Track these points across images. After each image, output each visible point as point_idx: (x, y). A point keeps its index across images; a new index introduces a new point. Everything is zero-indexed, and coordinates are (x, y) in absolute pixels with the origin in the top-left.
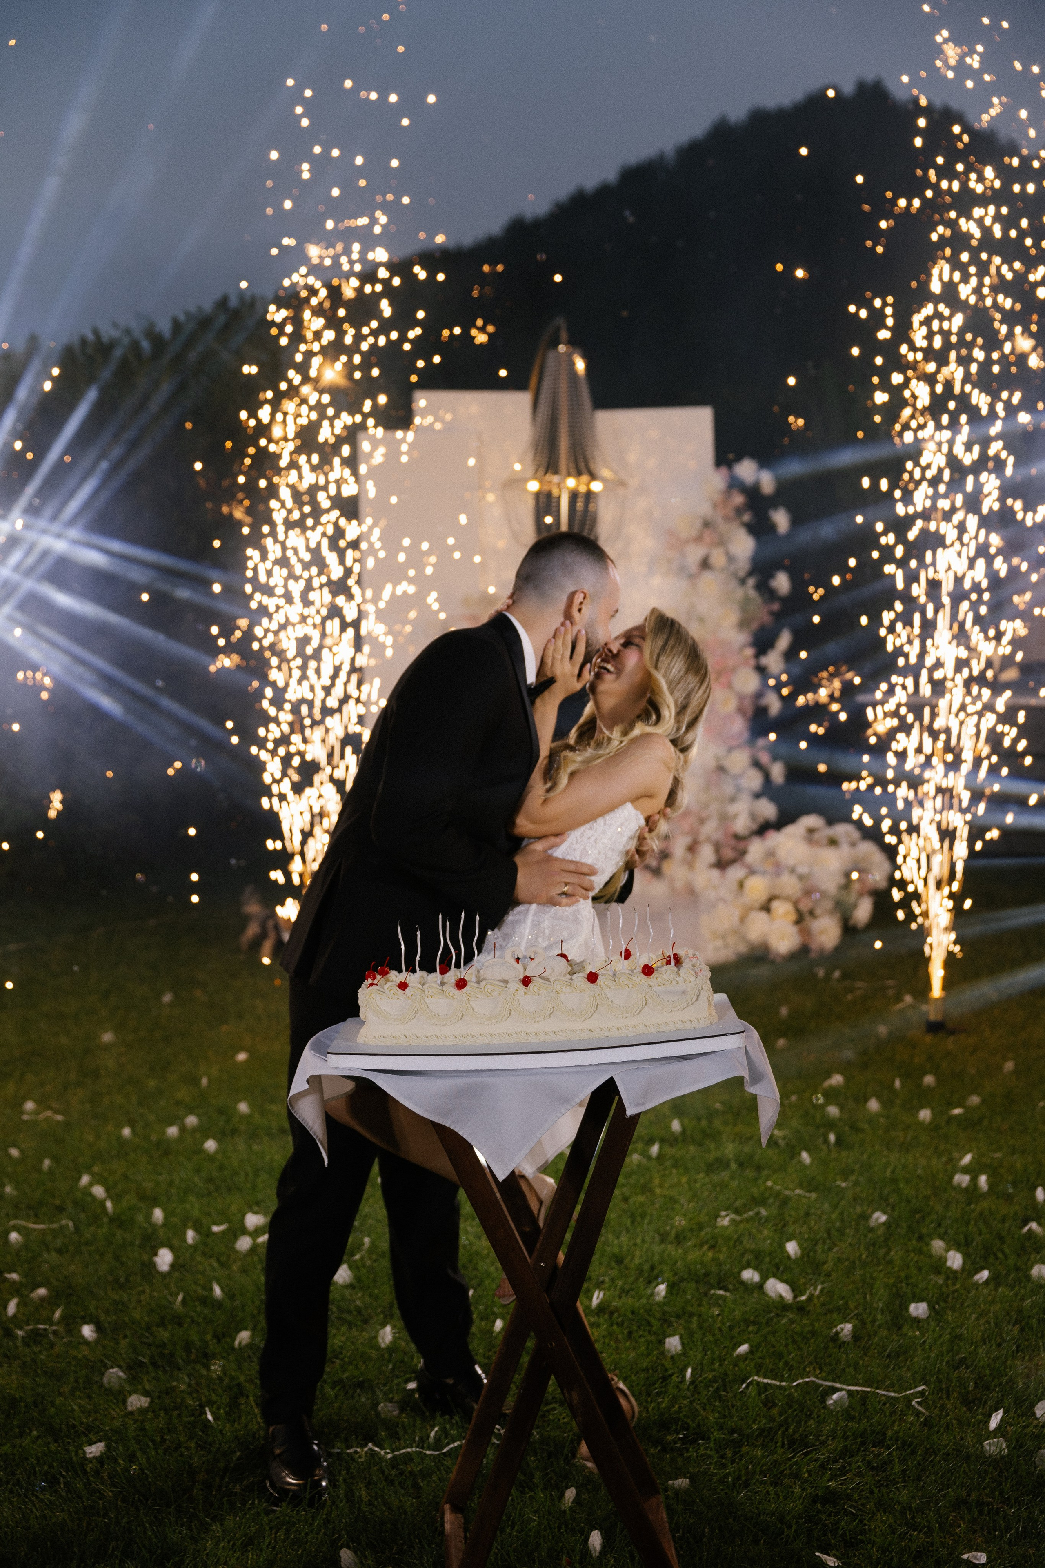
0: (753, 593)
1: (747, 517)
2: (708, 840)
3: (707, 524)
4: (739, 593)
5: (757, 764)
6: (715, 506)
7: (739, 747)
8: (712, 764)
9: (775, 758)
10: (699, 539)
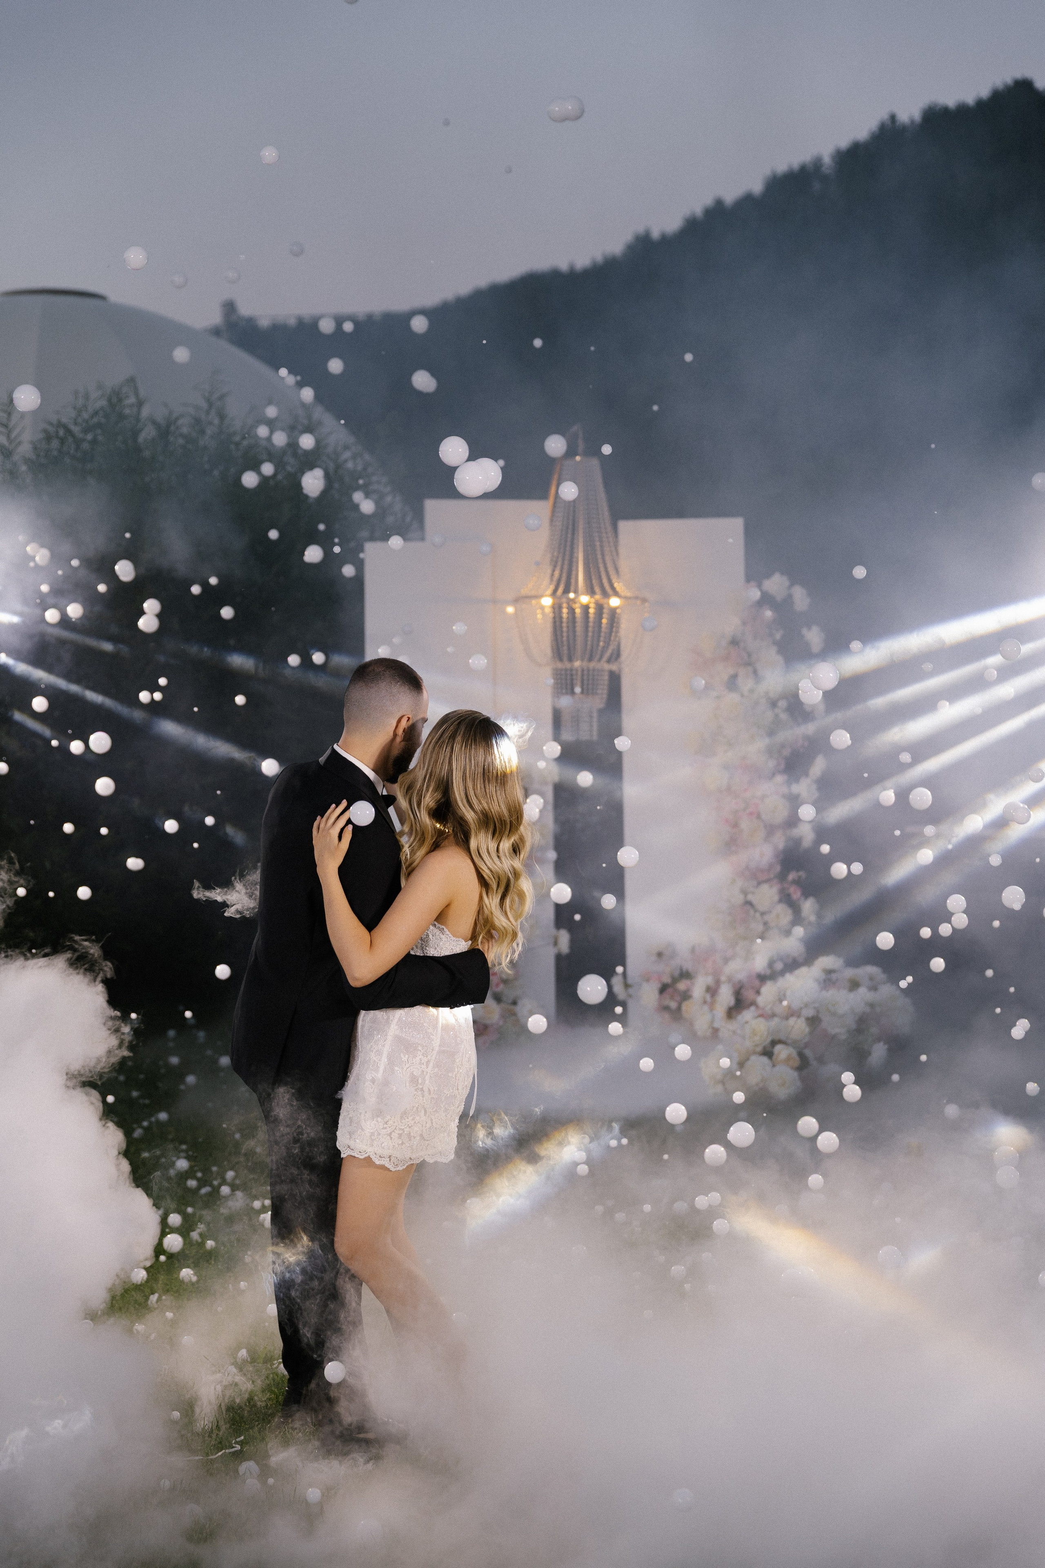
0: (784, 716)
1: (778, 636)
2: (729, 980)
3: (734, 642)
4: (769, 715)
5: (786, 899)
6: (744, 623)
7: (767, 881)
8: (739, 899)
9: (806, 895)
10: (726, 658)
